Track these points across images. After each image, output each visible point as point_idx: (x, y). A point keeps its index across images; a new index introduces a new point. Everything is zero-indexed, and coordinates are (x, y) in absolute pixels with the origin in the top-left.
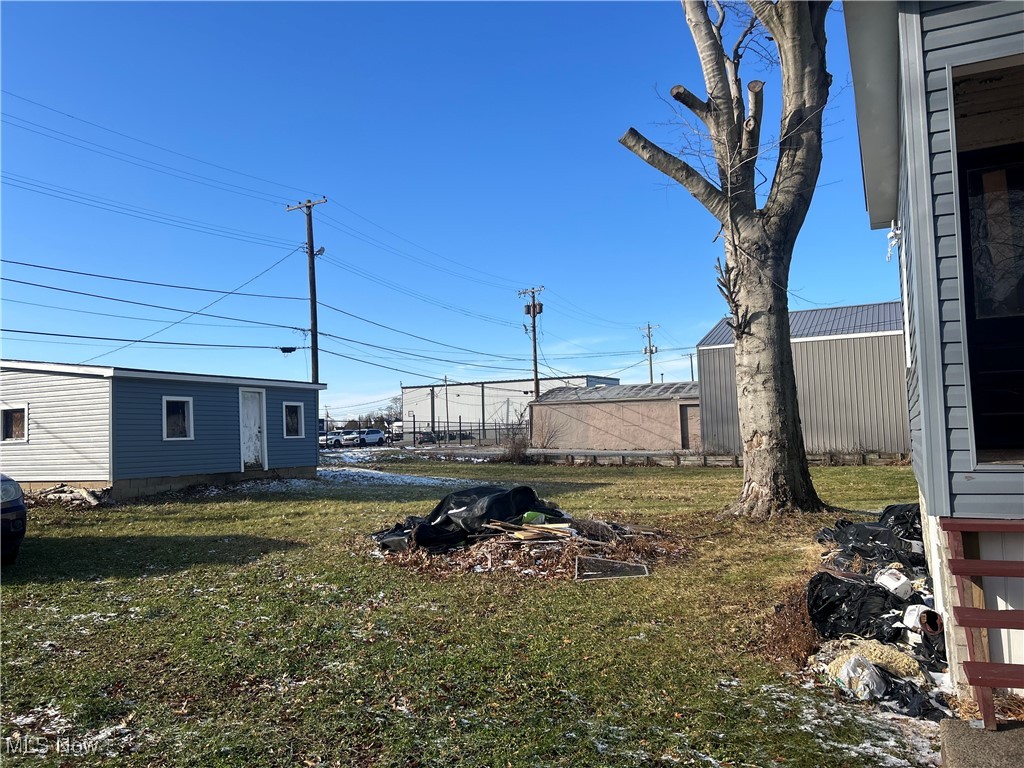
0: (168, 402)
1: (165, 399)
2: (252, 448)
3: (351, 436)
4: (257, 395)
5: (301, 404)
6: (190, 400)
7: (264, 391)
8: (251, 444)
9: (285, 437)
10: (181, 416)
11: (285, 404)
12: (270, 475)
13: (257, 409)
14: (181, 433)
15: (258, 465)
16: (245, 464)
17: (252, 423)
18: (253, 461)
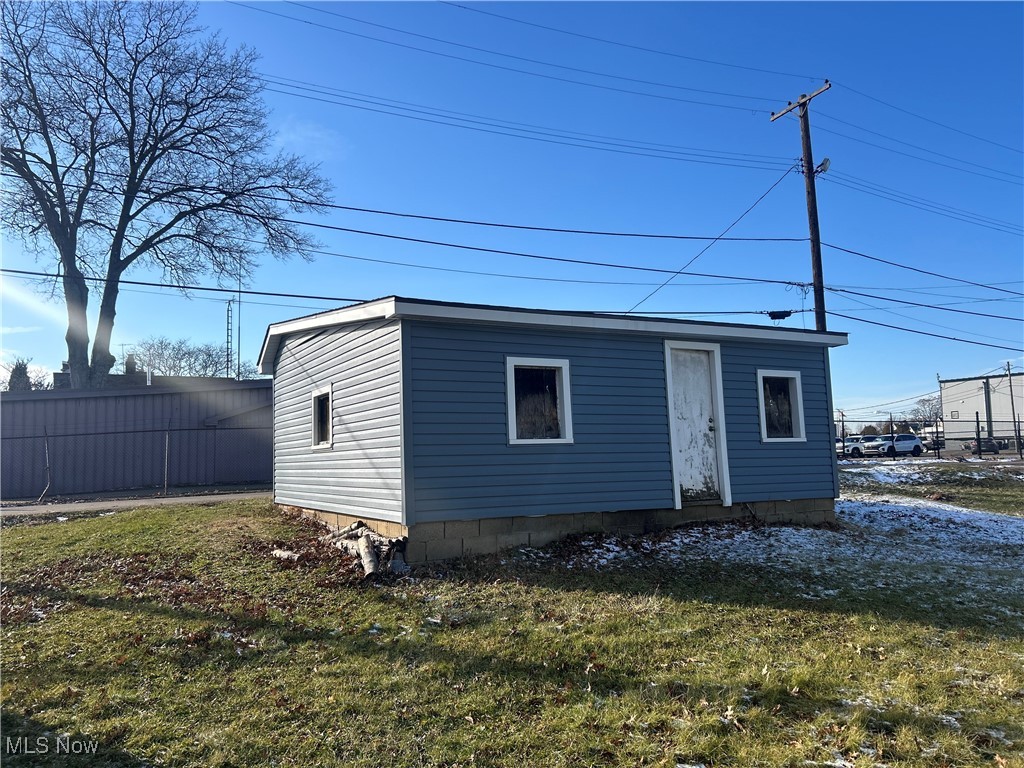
0: (518, 371)
1: (512, 362)
2: (697, 461)
3: (874, 443)
4: (703, 357)
5: (796, 375)
6: (564, 364)
7: (716, 348)
8: (694, 452)
9: (765, 439)
10: (548, 398)
11: (762, 373)
12: (738, 515)
13: (704, 383)
14: (550, 429)
15: (711, 496)
16: (683, 493)
17: (696, 413)
18: (700, 487)
